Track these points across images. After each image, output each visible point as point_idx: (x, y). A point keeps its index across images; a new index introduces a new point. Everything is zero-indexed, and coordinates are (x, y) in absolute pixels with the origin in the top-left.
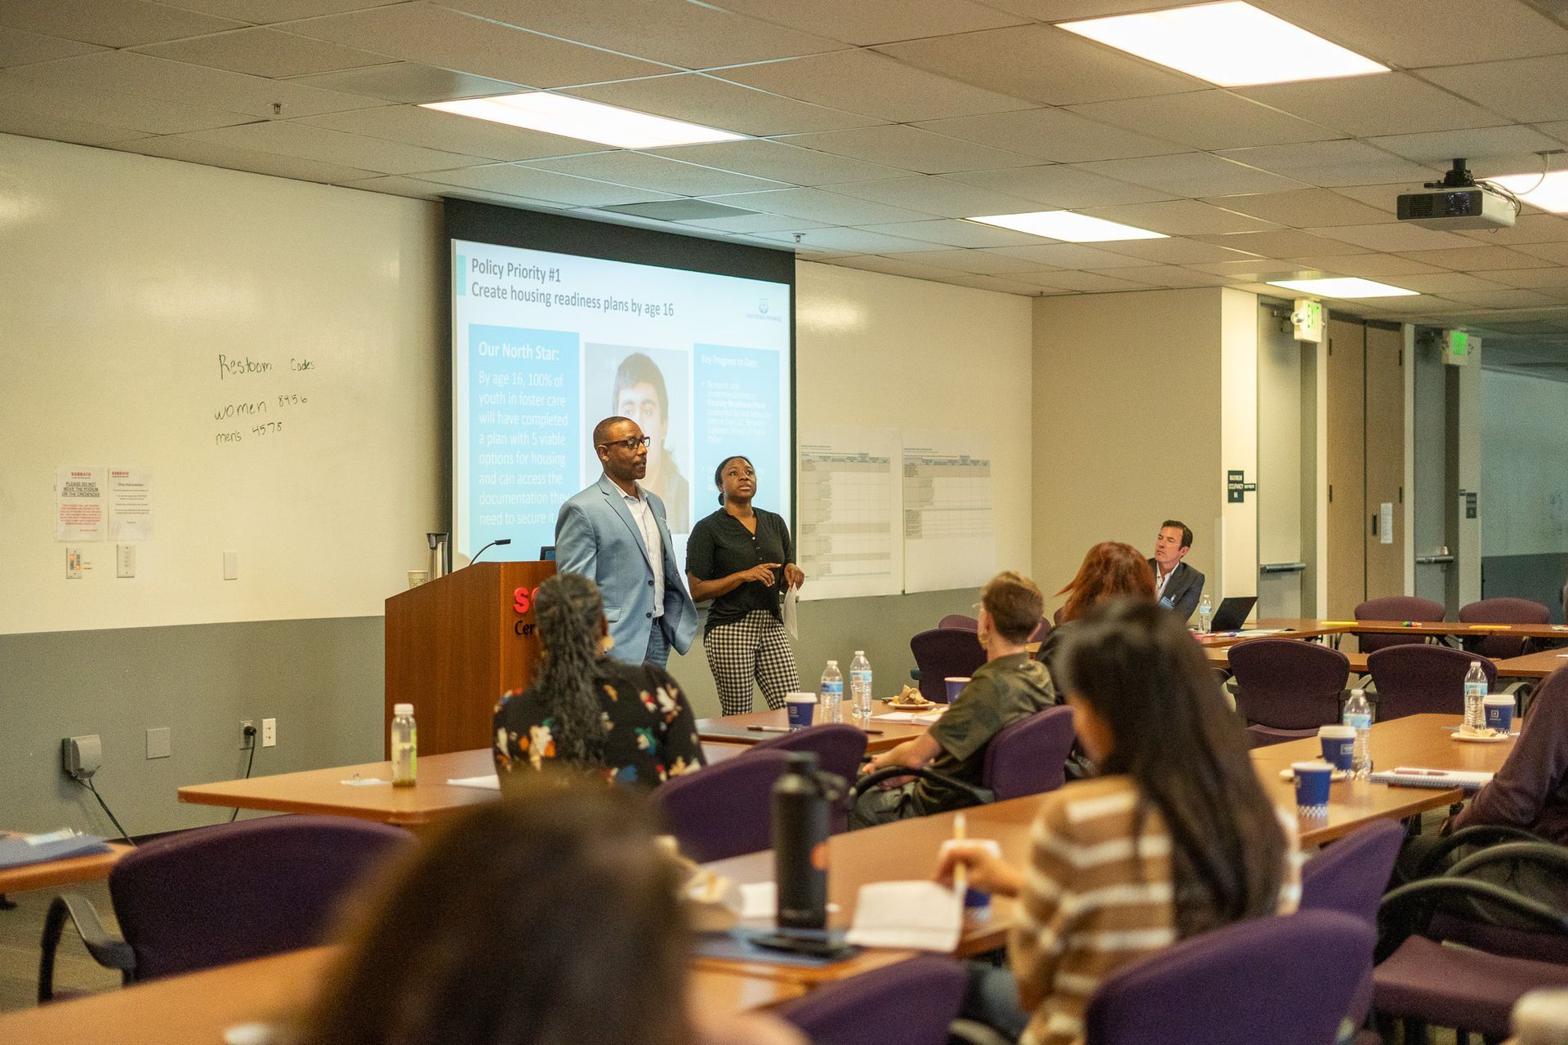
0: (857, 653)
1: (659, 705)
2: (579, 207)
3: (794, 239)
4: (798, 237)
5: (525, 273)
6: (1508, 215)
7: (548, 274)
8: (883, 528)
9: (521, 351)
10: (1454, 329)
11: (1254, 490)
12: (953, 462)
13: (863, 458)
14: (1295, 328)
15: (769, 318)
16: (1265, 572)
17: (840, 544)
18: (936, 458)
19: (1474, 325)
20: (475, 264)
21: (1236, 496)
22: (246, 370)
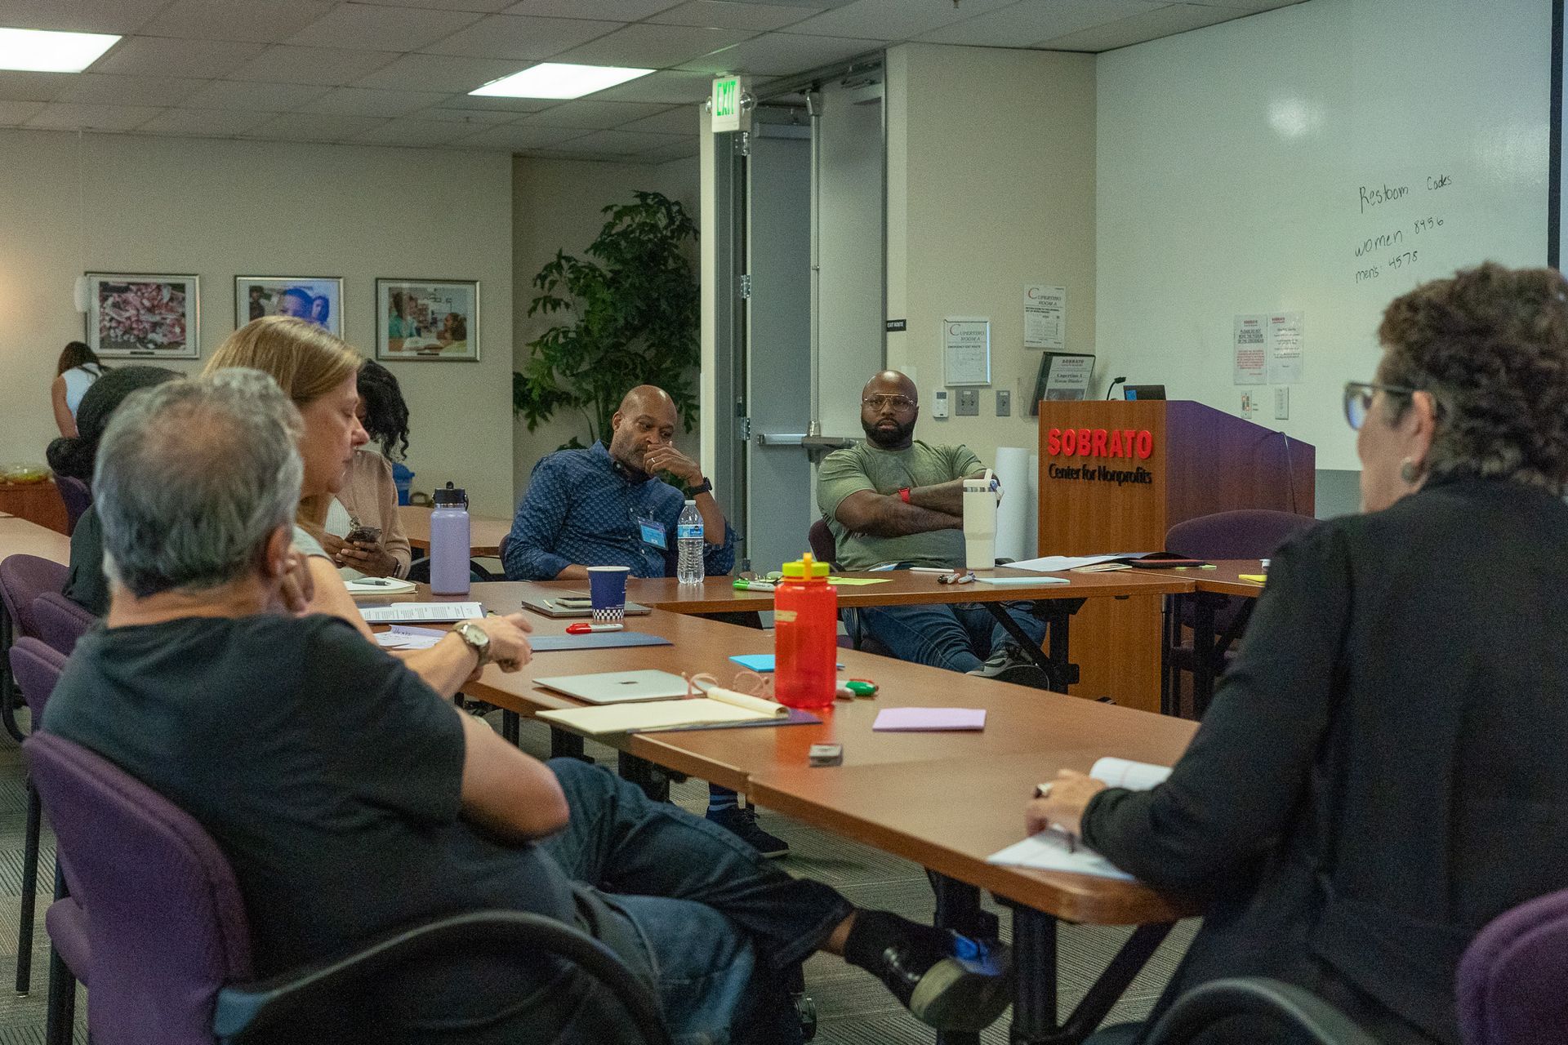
22: (1384, 201)
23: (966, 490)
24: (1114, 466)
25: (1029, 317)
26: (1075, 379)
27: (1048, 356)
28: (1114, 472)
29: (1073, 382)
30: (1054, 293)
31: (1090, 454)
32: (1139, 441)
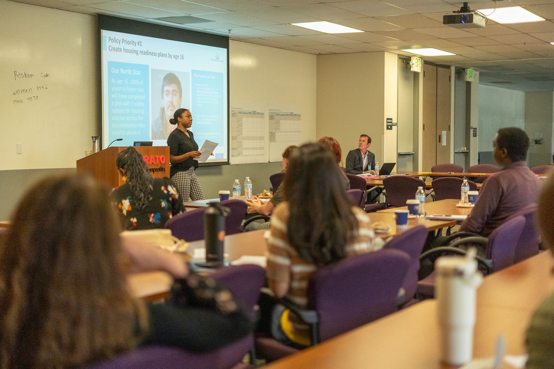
0: (246, 178)
1: (168, 192)
2: (148, 18)
3: (228, 32)
4: (230, 31)
5: (129, 43)
6: (483, 23)
7: (137, 43)
8: (262, 138)
9: (127, 71)
10: (469, 68)
11: (396, 125)
12: (287, 115)
13: (254, 113)
14: (411, 67)
15: (219, 61)
16: (400, 155)
17: (246, 144)
18: (281, 113)
19: (477, 67)
20: (110, 39)
21: (390, 127)
22: (24, 77)
32: (161, 159)
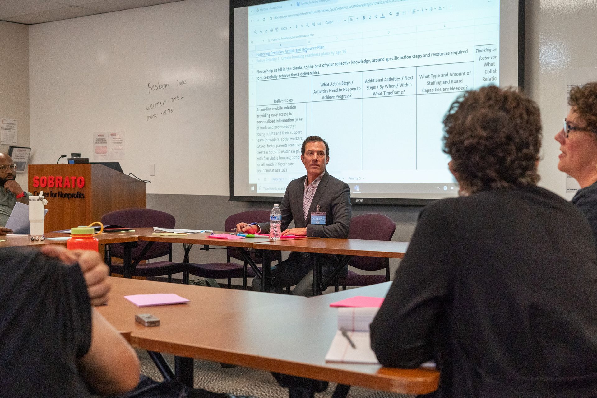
22: (158, 88)
23: (30, 200)
24: (65, 192)
25: (3, 132)
26: (22, 158)
27: (12, 148)
28: (66, 194)
29: (22, 159)
30: (13, 122)
31: (54, 186)
32: (78, 180)
